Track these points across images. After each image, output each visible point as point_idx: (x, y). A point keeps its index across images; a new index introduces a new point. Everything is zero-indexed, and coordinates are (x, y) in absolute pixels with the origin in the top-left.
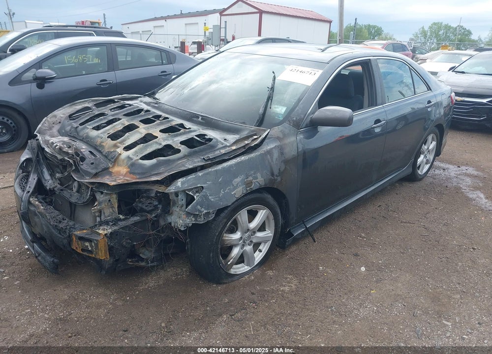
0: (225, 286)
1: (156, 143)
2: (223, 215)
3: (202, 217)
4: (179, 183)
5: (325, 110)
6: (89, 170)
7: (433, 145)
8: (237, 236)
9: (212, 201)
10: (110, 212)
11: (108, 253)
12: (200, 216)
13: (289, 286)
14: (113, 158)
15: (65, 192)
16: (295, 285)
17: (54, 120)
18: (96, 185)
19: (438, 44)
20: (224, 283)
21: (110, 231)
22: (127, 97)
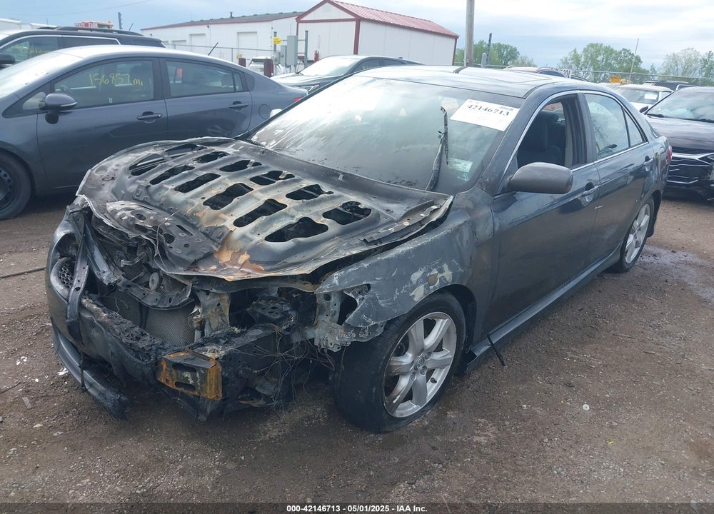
0: (387, 435)
1: (286, 214)
2: (393, 327)
3: (366, 331)
4: (336, 278)
5: (531, 167)
6: (184, 256)
7: (644, 220)
8: (407, 359)
9: (382, 308)
10: (219, 323)
11: (220, 389)
12: (363, 331)
13: (485, 436)
14: (220, 238)
15: (134, 289)
16: (494, 433)
17: (104, 174)
18: (195, 279)
19: (596, 74)
20: (386, 432)
21: (223, 353)
22: (211, 141)
